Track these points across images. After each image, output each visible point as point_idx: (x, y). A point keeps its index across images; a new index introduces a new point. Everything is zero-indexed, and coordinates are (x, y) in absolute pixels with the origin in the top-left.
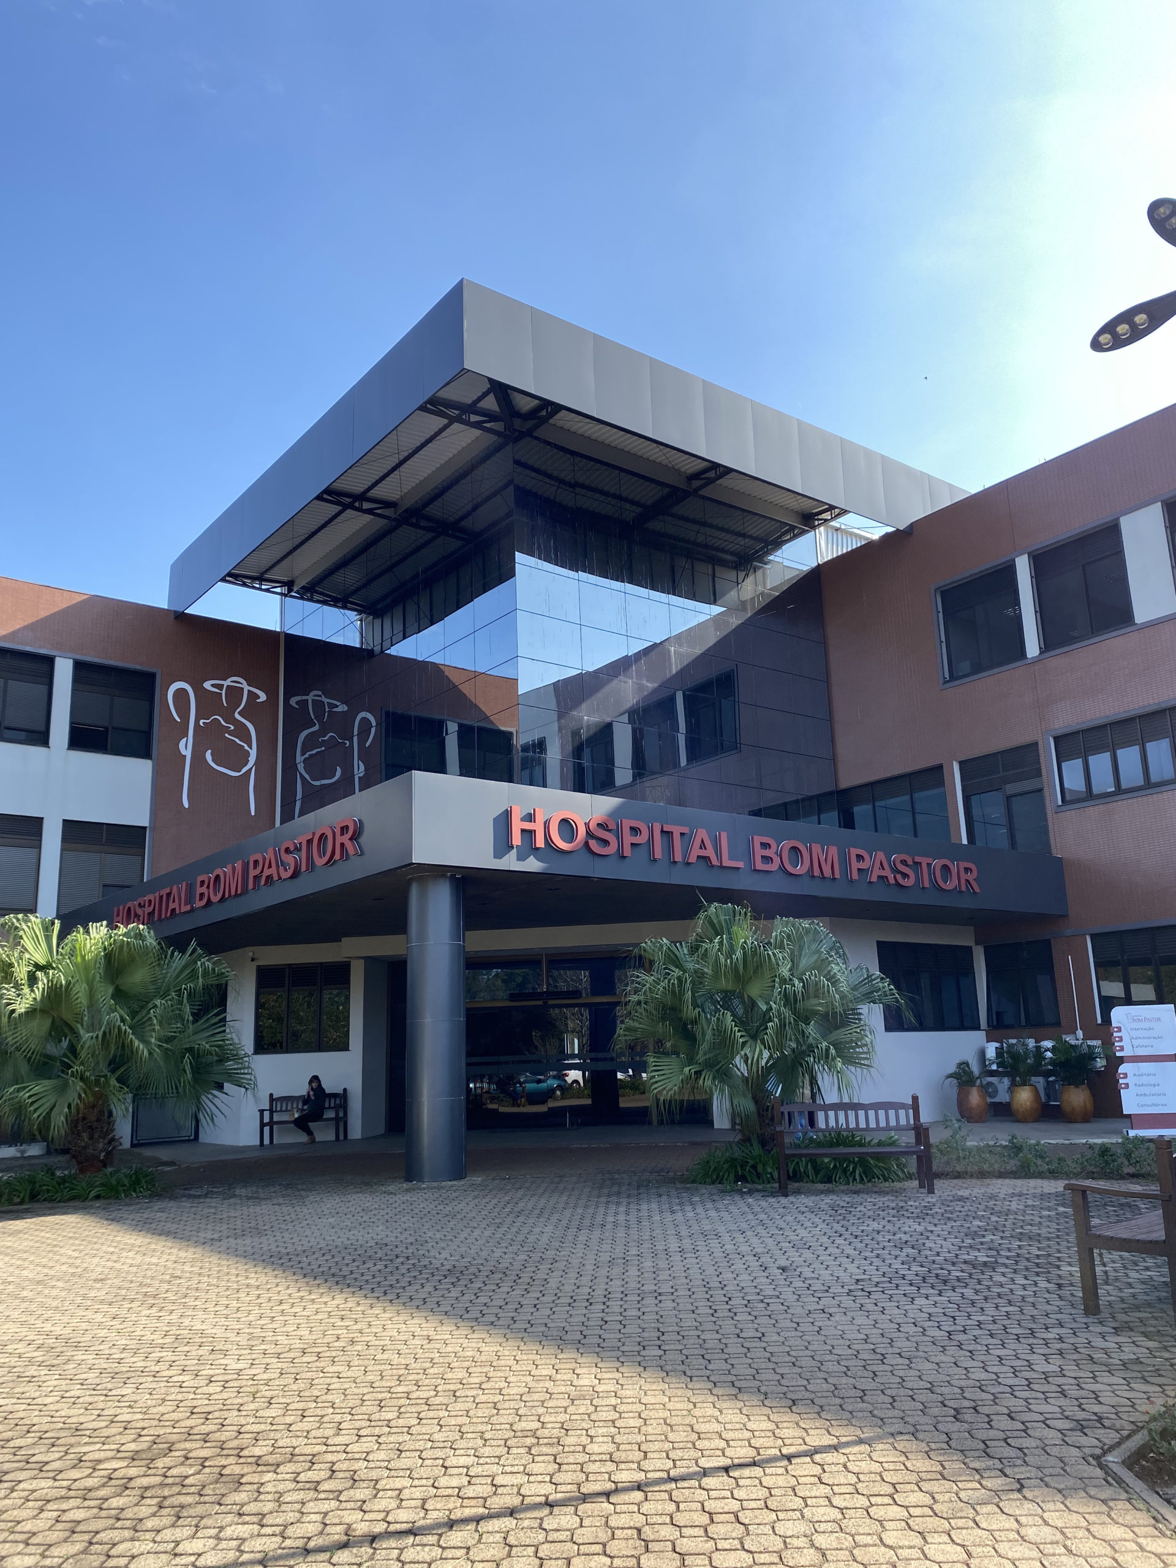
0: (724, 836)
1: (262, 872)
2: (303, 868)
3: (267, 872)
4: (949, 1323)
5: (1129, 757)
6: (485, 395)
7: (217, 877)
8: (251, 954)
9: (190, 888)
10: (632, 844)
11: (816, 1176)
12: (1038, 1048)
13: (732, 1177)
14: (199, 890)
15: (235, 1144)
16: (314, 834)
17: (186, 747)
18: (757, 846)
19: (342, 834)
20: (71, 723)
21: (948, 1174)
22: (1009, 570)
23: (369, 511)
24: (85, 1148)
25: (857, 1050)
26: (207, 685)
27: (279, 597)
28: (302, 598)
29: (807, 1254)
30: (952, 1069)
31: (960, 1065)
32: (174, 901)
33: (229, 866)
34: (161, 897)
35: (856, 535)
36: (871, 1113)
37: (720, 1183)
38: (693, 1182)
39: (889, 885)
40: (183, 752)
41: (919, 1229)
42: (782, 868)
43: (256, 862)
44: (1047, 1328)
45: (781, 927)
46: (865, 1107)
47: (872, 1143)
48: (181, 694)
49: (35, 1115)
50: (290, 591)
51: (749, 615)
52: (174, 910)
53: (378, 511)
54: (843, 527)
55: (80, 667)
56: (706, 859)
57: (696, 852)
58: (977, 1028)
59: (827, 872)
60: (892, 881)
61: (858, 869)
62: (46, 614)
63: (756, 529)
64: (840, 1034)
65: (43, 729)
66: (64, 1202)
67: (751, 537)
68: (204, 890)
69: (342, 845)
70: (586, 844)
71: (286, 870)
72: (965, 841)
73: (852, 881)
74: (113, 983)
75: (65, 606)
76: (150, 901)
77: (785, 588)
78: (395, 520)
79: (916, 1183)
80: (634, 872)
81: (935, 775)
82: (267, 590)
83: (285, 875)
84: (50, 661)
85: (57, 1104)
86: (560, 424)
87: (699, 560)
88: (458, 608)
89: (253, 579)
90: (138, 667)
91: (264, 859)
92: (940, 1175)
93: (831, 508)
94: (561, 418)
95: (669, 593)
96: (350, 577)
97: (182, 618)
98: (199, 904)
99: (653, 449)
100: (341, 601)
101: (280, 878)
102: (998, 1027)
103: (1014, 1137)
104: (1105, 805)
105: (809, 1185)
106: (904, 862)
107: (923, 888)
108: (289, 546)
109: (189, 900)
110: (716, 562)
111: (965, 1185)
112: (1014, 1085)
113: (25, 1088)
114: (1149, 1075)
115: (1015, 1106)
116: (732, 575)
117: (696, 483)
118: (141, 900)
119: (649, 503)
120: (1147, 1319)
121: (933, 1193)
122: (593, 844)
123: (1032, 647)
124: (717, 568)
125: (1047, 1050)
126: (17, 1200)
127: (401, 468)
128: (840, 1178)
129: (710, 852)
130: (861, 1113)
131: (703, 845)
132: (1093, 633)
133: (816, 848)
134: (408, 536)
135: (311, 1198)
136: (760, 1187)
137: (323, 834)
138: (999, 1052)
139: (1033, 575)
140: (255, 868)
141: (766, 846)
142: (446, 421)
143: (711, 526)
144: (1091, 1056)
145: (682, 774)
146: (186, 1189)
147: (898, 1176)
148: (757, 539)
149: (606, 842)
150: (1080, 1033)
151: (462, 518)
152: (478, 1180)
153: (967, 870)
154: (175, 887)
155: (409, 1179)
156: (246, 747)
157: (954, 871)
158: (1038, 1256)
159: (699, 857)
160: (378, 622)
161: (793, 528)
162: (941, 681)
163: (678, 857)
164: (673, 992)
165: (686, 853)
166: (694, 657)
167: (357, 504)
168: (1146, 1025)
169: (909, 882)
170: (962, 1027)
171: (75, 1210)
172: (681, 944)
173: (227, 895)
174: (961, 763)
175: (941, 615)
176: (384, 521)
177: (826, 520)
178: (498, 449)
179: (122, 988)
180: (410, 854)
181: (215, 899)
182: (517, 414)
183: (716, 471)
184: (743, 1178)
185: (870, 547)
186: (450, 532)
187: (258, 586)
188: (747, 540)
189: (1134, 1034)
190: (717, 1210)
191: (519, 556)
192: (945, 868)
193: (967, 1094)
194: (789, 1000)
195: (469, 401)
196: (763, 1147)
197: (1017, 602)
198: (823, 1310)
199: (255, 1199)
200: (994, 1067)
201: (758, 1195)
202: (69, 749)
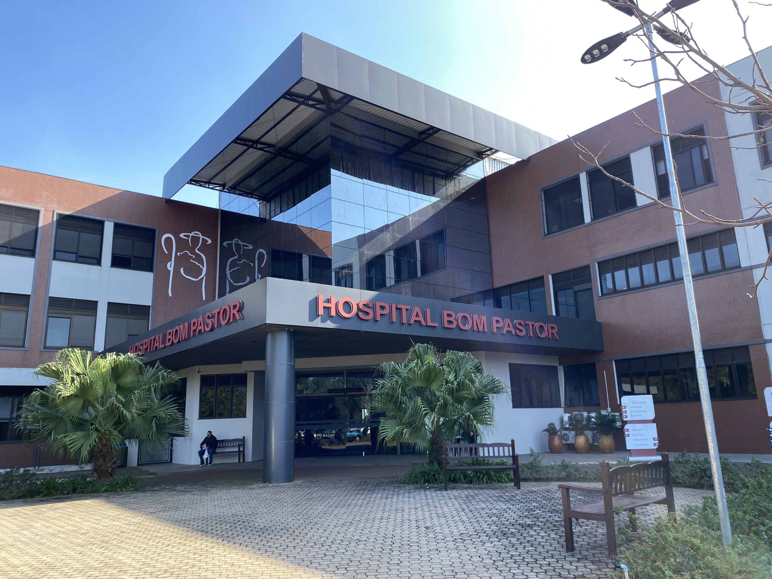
0: (428, 310)
1: (197, 328)
2: (216, 327)
3: (199, 328)
4: (496, 556)
5: (634, 272)
6: (316, 91)
7: (177, 330)
8: (198, 369)
9: (164, 336)
10: (381, 314)
11: (465, 480)
12: (589, 416)
13: (423, 480)
14: (168, 337)
15: (189, 464)
16: (221, 309)
17: (170, 266)
18: (445, 315)
19: (234, 309)
20: (113, 254)
21: (529, 479)
22: (577, 180)
23: (261, 149)
24: (101, 466)
25: (486, 416)
26: (182, 235)
27: (218, 192)
28: (230, 192)
29: (443, 520)
30: (546, 427)
31: (549, 425)
32: (157, 343)
33: (182, 325)
34: (151, 341)
35: (504, 163)
36: (491, 449)
37: (417, 484)
38: (404, 483)
39: (512, 335)
40: (169, 269)
41: (504, 507)
42: (458, 326)
43: (194, 323)
44: (545, 558)
45: (450, 355)
46: (488, 446)
47: (493, 463)
48: (168, 240)
49: (72, 450)
50: (224, 189)
51: (450, 201)
52: (157, 347)
53: (266, 149)
54: (497, 158)
55: (117, 226)
56: (419, 322)
57: (414, 318)
58: (560, 407)
59: (481, 329)
60: (514, 333)
61: (497, 327)
62: (100, 200)
63: (454, 159)
64: (478, 409)
65: (98, 256)
66: (89, 493)
67: (452, 163)
68: (170, 337)
69: (234, 314)
70: (357, 314)
71: (208, 327)
72: (554, 314)
73: (493, 333)
74: (116, 383)
75: (110, 196)
76: (146, 342)
77: (468, 189)
78: (274, 153)
79: (513, 484)
80: (382, 328)
81: (540, 281)
82: (212, 188)
83: (207, 329)
84: (102, 223)
85: (84, 445)
86: (354, 106)
87: (427, 174)
88: (307, 197)
89: (205, 183)
90: (147, 226)
91: (198, 321)
92: (526, 480)
93: (491, 149)
94: (353, 103)
95: (409, 190)
96: (254, 182)
97: (169, 202)
98: (168, 344)
99: (401, 119)
100: (249, 193)
101: (205, 331)
102: (570, 406)
103: (564, 461)
104: (622, 296)
105: (461, 485)
106: (520, 324)
107: (530, 337)
108: (221, 167)
109: (164, 342)
110: (435, 175)
111: (538, 485)
112: (577, 435)
113: (68, 436)
114: (639, 430)
115: (577, 445)
116: (443, 182)
117: (423, 136)
118: (141, 342)
119: (401, 146)
120: (597, 553)
121: (520, 489)
122: (361, 314)
123: (588, 218)
124: (435, 178)
125: (593, 417)
126: (66, 492)
127: (276, 128)
128: (476, 481)
129: (421, 318)
130: (486, 449)
131: (417, 315)
132: (617, 211)
133: (475, 317)
134: (281, 162)
135: (212, 492)
136: (435, 486)
137: (225, 309)
138: (570, 419)
139: (588, 182)
140: (194, 326)
141: (449, 315)
142: (297, 104)
143: (432, 157)
144: (614, 421)
145: (418, 281)
146: (153, 487)
147: (506, 480)
148: (455, 164)
149: (368, 313)
150: (609, 409)
151: (308, 152)
152: (299, 482)
153: (552, 328)
154: (157, 335)
155: (264, 482)
156: (201, 266)
157: (546, 329)
158: (557, 521)
159: (415, 321)
160: (268, 205)
161: (472, 159)
162: (543, 235)
163: (405, 321)
164: (393, 388)
165: (409, 319)
166: (422, 222)
167: (255, 146)
168: (638, 405)
169: (523, 334)
170: (552, 406)
171: (93, 497)
172: (401, 364)
173: (181, 340)
174: (553, 275)
175: (543, 202)
176: (269, 154)
177: (489, 155)
178: (323, 118)
179: (120, 385)
180: (265, 319)
181: (175, 342)
182: (333, 101)
183: (433, 130)
184: (428, 481)
185: (510, 168)
186: (302, 160)
187: (207, 186)
188: (450, 165)
189: (632, 409)
190: (409, 497)
191: (333, 171)
192: (541, 327)
193: (553, 439)
194: (451, 392)
195: (308, 94)
196: (439, 466)
197: (580, 196)
198: (437, 549)
199: (185, 492)
200: (567, 426)
201: (433, 490)
202: (111, 267)
